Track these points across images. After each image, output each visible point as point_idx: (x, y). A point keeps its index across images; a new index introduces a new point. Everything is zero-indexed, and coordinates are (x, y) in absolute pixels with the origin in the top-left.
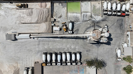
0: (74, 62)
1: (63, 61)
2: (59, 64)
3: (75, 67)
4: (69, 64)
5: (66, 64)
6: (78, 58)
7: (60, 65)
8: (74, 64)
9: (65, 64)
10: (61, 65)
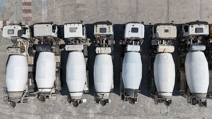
0: (47, 44)
1: (109, 50)
2: (135, 32)
3: (44, 12)
4: (72, 30)
5: (89, 29)
6: (19, 65)
7: (129, 27)
8: (44, 31)
9: (97, 31)
10: (124, 26)
